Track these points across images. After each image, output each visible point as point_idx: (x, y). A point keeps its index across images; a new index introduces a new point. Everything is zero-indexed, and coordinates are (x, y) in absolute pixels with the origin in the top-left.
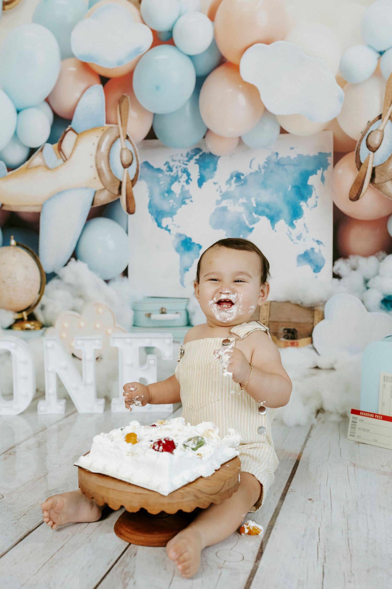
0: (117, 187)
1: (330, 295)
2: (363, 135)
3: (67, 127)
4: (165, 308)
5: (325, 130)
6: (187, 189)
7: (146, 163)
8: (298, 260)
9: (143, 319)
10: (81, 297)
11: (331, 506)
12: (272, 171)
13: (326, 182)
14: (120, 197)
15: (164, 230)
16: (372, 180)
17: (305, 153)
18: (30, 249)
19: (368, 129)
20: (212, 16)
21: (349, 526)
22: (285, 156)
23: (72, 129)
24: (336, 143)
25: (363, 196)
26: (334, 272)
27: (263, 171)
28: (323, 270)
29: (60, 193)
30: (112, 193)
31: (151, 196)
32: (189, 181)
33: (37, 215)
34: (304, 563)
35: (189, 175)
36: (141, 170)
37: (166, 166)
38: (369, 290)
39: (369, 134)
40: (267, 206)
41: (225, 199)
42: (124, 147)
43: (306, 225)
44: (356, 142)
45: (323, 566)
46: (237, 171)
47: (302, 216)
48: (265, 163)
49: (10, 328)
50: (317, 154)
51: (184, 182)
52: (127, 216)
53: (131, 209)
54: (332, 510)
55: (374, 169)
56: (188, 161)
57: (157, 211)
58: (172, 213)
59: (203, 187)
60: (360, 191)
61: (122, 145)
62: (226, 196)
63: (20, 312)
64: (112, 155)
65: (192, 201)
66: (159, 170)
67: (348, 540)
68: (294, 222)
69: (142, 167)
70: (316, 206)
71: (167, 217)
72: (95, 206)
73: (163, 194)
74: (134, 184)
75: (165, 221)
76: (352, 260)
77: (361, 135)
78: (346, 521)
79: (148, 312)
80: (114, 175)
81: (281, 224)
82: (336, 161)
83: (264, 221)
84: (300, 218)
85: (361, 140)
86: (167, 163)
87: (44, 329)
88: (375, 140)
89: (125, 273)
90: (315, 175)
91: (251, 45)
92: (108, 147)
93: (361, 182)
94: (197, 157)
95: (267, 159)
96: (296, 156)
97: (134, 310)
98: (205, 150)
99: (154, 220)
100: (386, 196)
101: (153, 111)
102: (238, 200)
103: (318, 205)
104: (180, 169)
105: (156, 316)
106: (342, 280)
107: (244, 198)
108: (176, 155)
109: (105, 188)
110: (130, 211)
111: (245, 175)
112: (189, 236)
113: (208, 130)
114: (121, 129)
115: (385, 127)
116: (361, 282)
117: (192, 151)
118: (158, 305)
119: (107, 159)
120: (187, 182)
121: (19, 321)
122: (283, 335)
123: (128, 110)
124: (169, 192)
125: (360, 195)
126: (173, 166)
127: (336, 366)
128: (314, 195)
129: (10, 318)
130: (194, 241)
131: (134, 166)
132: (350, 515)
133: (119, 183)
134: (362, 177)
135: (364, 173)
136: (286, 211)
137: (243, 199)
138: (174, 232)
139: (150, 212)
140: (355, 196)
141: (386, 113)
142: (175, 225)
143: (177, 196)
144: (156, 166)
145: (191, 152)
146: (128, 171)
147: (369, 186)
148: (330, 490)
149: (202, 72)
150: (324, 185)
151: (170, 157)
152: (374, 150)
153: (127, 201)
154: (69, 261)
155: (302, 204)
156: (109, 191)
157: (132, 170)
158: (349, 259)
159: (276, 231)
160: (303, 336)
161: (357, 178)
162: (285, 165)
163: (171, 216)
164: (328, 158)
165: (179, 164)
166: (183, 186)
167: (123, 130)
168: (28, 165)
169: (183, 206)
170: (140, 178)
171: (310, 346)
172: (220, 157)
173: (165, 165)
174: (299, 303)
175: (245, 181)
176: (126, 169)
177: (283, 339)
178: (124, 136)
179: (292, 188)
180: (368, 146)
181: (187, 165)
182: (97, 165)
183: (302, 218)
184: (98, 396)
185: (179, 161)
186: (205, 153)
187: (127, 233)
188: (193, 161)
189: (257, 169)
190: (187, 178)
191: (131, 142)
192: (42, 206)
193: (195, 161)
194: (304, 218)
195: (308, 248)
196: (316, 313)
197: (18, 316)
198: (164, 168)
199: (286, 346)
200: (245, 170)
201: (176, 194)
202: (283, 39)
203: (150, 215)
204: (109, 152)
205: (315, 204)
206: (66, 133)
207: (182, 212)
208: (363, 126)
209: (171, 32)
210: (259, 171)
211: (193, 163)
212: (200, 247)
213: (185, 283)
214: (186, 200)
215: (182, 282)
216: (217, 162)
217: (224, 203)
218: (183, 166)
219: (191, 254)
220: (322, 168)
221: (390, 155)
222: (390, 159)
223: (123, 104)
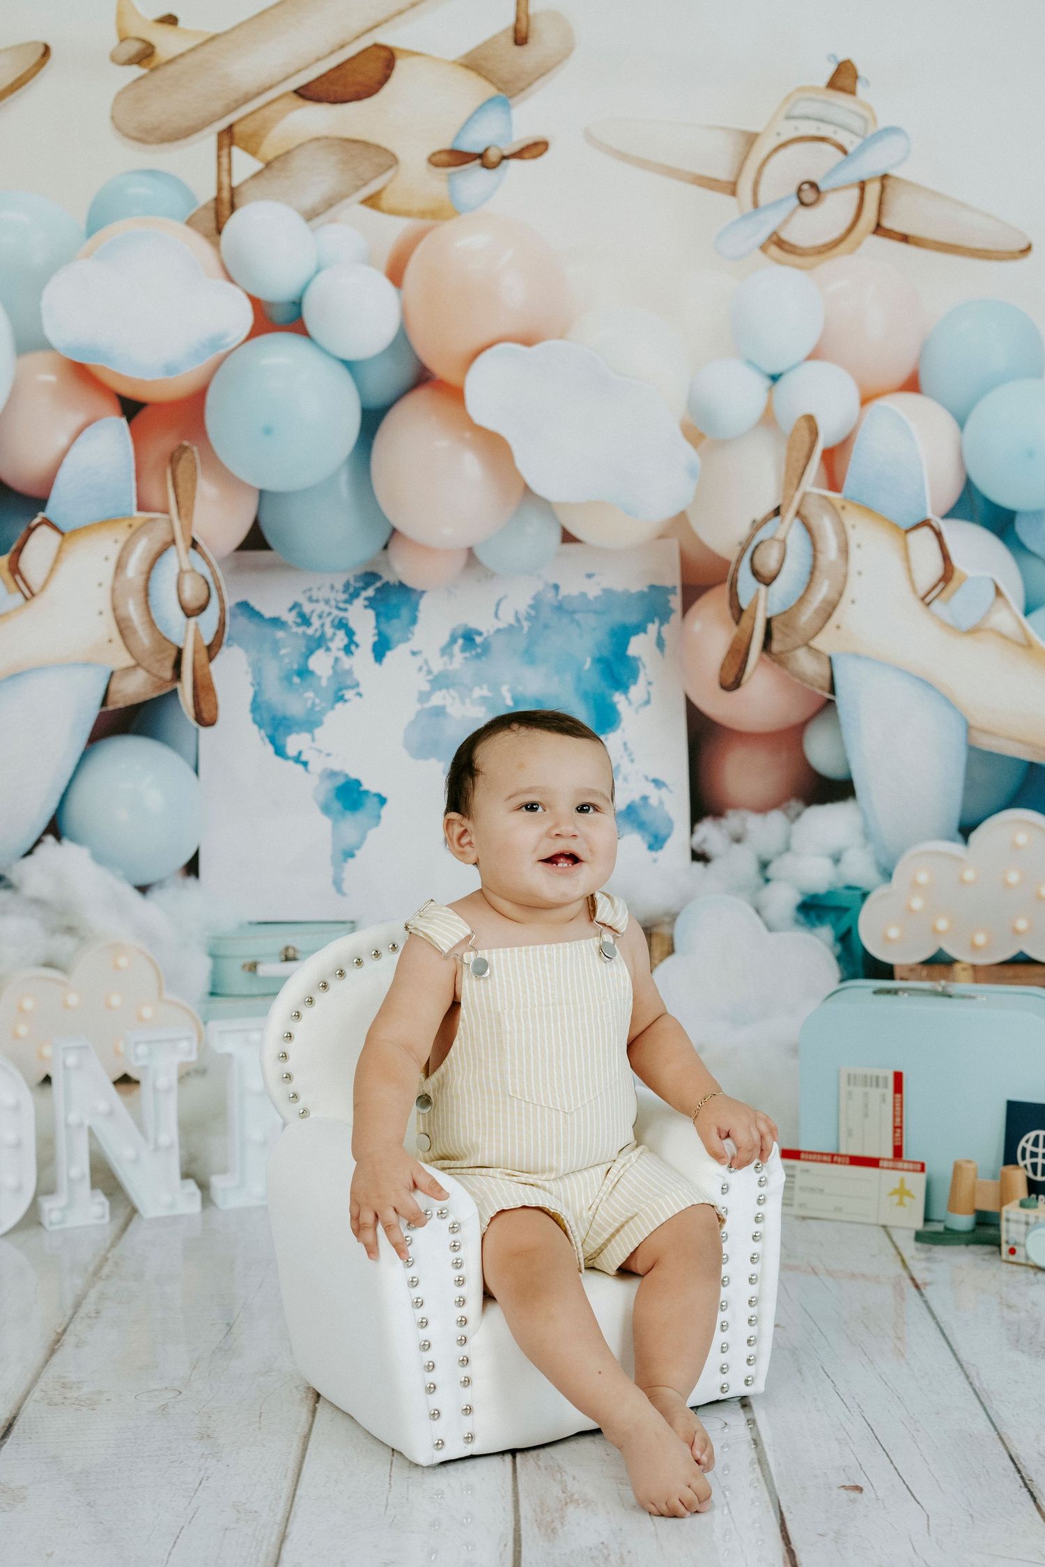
0: (169, 663)
1: (688, 899)
2: (742, 550)
3: (36, 517)
4: (294, 949)
5: (661, 537)
6: (347, 666)
7: (244, 606)
9: (236, 978)
12: (546, 626)
13: (667, 649)
14: (178, 685)
15: (291, 763)
16: (767, 645)
17: (619, 586)
19: (752, 536)
20: (396, 275)
22: (575, 592)
23: (48, 521)
24: (686, 566)
25: (748, 680)
26: (695, 847)
27: (526, 624)
28: (669, 845)
30: (155, 676)
31: (259, 684)
32: (353, 648)
35: (350, 633)
36: (231, 620)
37: (294, 613)
38: (771, 885)
39: (757, 547)
41: (440, 689)
42: (186, 566)
43: (629, 746)
44: (728, 563)
46: (466, 625)
47: (617, 728)
48: (531, 607)
50: (646, 589)
51: (339, 649)
52: (197, 730)
53: (205, 715)
55: (769, 622)
56: (349, 601)
57: (274, 718)
58: (310, 724)
59: (385, 660)
60: (742, 670)
61: (180, 562)
64: (152, 584)
65: (359, 695)
66: (276, 622)
69: (233, 615)
70: (648, 702)
71: (298, 733)
72: (110, 708)
73: (287, 678)
74: (212, 654)
75: (294, 743)
76: (733, 821)
77: (739, 549)
79: (250, 960)
80: (160, 634)
82: (686, 607)
84: (614, 731)
85: (739, 561)
86: (295, 606)
88: (769, 561)
89: (192, 868)
90: (642, 636)
91: (489, 346)
92: (145, 567)
93: (743, 651)
95: (535, 598)
96: (600, 593)
97: (214, 956)
98: (387, 577)
99: (267, 740)
100: (797, 680)
101: (258, 484)
102: (471, 690)
103: (653, 701)
104: (328, 621)
105: (268, 968)
106: (711, 865)
107: (485, 686)
108: (319, 589)
109: (138, 665)
110: (205, 718)
111: (485, 634)
112: (353, 775)
113: (394, 531)
114: (177, 524)
115: (787, 533)
116: (751, 868)
117: (357, 578)
118: (277, 940)
119: (142, 595)
120: (347, 650)
123: (194, 481)
124: (304, 672)
125: (742, 676)
126: (312, 612)
128: (642, 679)
130: (365, 786)
131: (212, 614)
133: (174, 653)
134: (746, 640)
135: (750, 630)
137: (482, 688)
138: (317, 765)
139: (255, 721)
140: (732, 679)
141: (790, 505)
142: (320, 751)
143: (324, 682)
144: (268, 613)
145: (356, 581)
146: (197, 624)
147: (761, 659)
149: (377, 398)
150: (663, 656)
151: (304, 592)
152: (768, 581)
153: (196, 696)
154: (38, 842)
155: (618, 698)
156: (148, 671)
157: (208, 623)
158: (726, 817)
161: (733, 643)
162: (574, 612)
163: (310, 731)
164: (670, 597)
165: (327, 609)
166: (337, 660)
167: (182, 526)
169: (339, 706)
170: (228, 640)
172: (423, 592)
173: (291, 610)
175: (486, 647)
176: (193, 620)
178: (185, 541)
179: (592, 662)
180: (756, 573)
181: (346, 610)
182: (114, 609)
183: (619, 731)
185: (327, 602)
186: (388, 583)
187: (197, 771)
188: (359, 602)
189: (512, 621)
190: (346, 641)
191: (204, 556)
193: (366, 603)
194: (623, 731)
195: (636, 797)
196: (655, 940)
198: (290, 618)
200: (485, 624)
201: (320, 678)
202: (561, 337)
203: (255, 728)
204: (148, 579)
205: (645, 697)
206: (31, 530)
207: (337, 720)
208: (743, 530)
209: (297, 304)
210: (516, 625)
211: (362, 608)
212: (382, 801)
213: (346, 886)
214: (345, 692)
215: (338, 884)
216: (417, 604)
217: (437, 699)
218: (335, 612)
219: (361, 817)
220: (657, 621)
221: (801, 592)
222: (802, 600)
223: (182, 465)
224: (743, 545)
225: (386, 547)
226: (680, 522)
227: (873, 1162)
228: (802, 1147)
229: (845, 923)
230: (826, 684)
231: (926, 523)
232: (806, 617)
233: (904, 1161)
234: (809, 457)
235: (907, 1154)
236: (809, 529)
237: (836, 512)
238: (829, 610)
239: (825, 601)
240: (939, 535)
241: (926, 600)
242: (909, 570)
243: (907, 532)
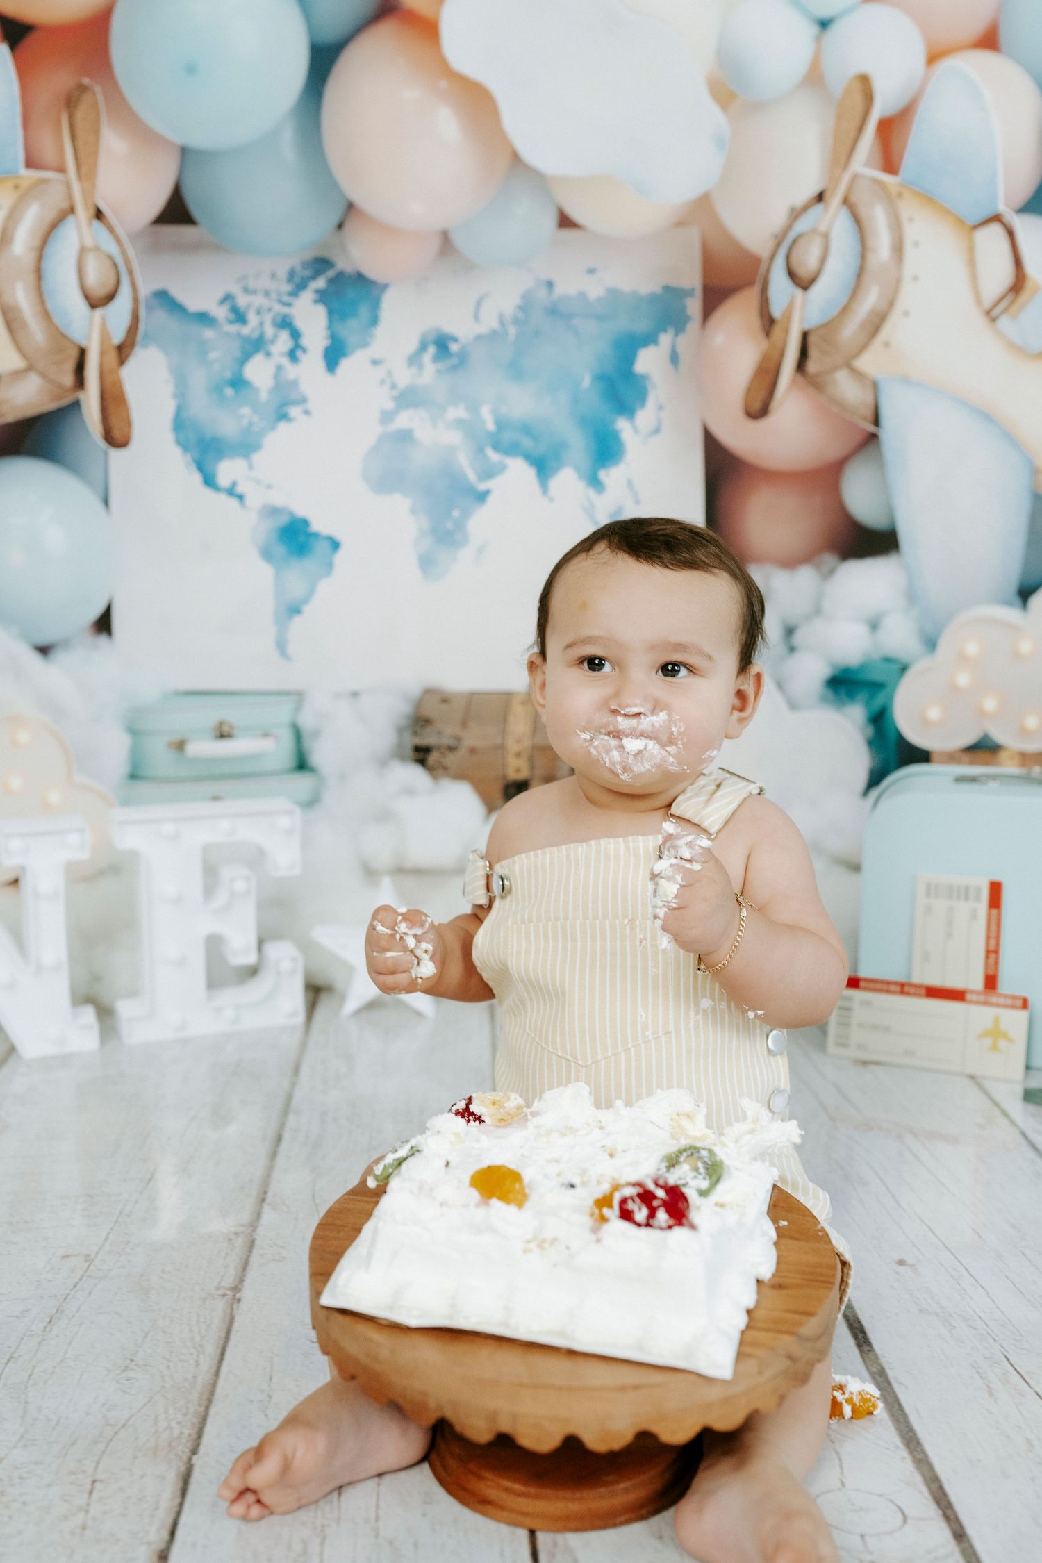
2: (778, 243)
4: (229, 724)
5: (680, 224)
6: (291, 377)
7: (163, 297)
9: (160, 758)
12: (537, 333)
13: (683, 367)
15: (223, 498)
16: (801, 365)
17: (627, 288)
19: (789, 227)
22: (573, 292)
24: (709, 263)
25: (778, 405)
27: (512, 330)
31: (183, 396)
32: (299, 353)
35: (296, 335)
36: (147, 317)
37: (226, 307)
38: (797, 655)
39: (794, 241)
40: (527, 429)
41: (407, 408)
42: (89, 242)
43: (633, 483)
44: (758, 260)
46: (439, 328)
47: (622, 460)
48: (519, 308)
50: (659, 291)
51: (281, 355)
52: (106, 454)
53: (117, 434)
55: (805, 336)
56: (295, 293)
57: (201, 439)
58: (247, 447)
59: (339, 370)
60: (772, 393)
61: (81, 238)
62: (407, 398)
64: (49, 266)
65: (307, 412)
66: (204, 318)
68: (602, 474)
69: (149, 309)
70: (657, 431)
71: (232, 458)
73: (217, 390)
75: (227, 471)
79: (177, 737)
80: (57, 328)
81: (567, 480)
82: (707, 314)
83: (519, 471)
84: (617, 465)
86: (228, 298)
88: (808, 259)
89: (105, 624)
90: (652, 349)
92: (37, 242)
94: (321, 283)
95: (524, 297)
96: (603, 293)
97: (134, 732)
98: (342, 264)
99: (194, 468)
101: (179, 139)
102: (445, 410)
103: (664, 428)
104: (268, 318)
105: (203, 747)
107: (462, 406)
108: (257, 276)
111: (462, 341)
112: (300, 512)
113: (351, 207)
114: (76, 188)
115: (831, 225)
116: (776, 634)
117: (305, 265)
118: (209, 714)
120: (292, 355)
123: (97, 131)
124: (238, 382)
125: (770, 402)
126: (249, 306)
128: (651, 402)
130: (315, 527)
133: (74, 354)
136: (578, 444)
137: (457, 408)
138: (255, 500)
139: (178, 442)
140: (759, 405)
141: (836, 189)
142: (259, 482)
143: (264, 396)
144: (194, 305)
145: (303, 268)
150: (678, 373)
151: (239, 280)
152: (805, 284)
153: (104, 410)
155: (623, 426)
157: (118, 315)
159: (551, 499)
161: (761, 360)
162: (572, 317)
163: (246, 456)
164: (687, 301)
165: (266, 303)
166: (279, 368)
167: (84, 190)
169: (282, 426)
170: (144, 339)
172: (386, 285)
173: (221, 302)
175: (463, 358)
176: (99, 312)
179: (592, 380)
180: (792, 275)
181: (289, 305)
183: (623, 465)
185: (267, 293)
186: (343, 272)
187: (106, 503)
188: (307, 296)
189: (495, 324)
190: (291, 345)
191: (111, 230)
193: (316, 297)
194: (628, 464)
198: (221, 313)
200: (462, 328)
201: (257, 390)
203: (179, 451)
205: (654, 424)
207: (278, 441)
208: (778, 219)
210: (500, 330)
211: (311, 303)
212: (335, 545)
213: (291, 649)
214: (289, 408)
215: (281, 646)
216: (379, 300)
217: (404, 420)
218: (278, 308)
219: (308, 564)
220: (671, 330)
221: (844, 300)
222: (846, 310)
223: (82, 112)
225: (340, 226)
226: (703, 206)
227: (956, 995)
229: (879, 702)
230: (869, 413)
231: (996, 218)
232: (850, 330)
233: (1000, 995)
234: (861, 129)
235: (1004, 985)
236: (857, 220)
237: (891, 202)
238: (876, 323)
239: (873, 312)
240: (1011, 234)
241: (991, 315)
242: (974, 277)
243: (975, 227)
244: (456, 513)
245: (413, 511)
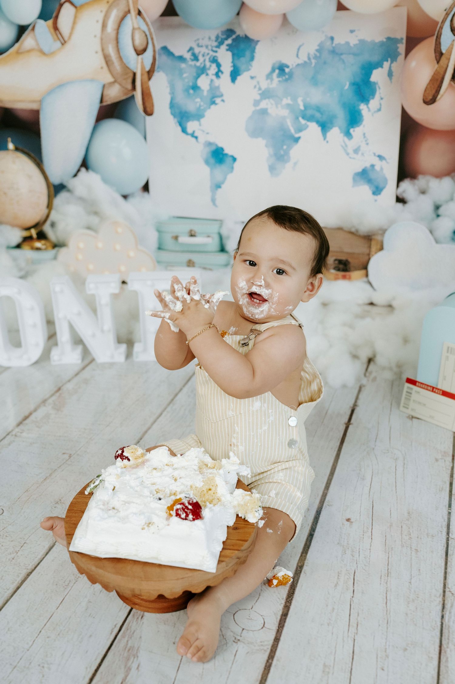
0: (130, 81)
1: (392, 222)
2: (446, 14)
4: (194, 231)
5: (396, 6)
6: (217, 85)
7: (165, 49)
8: (354, 180)
9: (169, 242)
10: (96, 213)
11: (372, 532)
12: (325, 63)
13: (394, 78)
14: (134, 93)
15: (189, 137)
16: (453, 77)
17: (369, 39)
18: (32, 155)
21: (389, 568)
22: (343, 42)
24: (410, 24)
25: (441, 98)
26: (398, 195)
27: (313, 61)
28: (384, 192)
29: (60, 86)
30: (123, 87)
31: (173, 93)
32: (220, 74)
33: (36, 113)
34: (332, 634)
35: (219, 65)
36: (159, 58)
38: (440, 218)
40: (318, 109)
41: (265, 99)
42: (136, 26)
43: (366, 135)
44: (437, 23)
45: (354, 640)
46: (280, 62)
47: (361, 124)
48: (317, 50)
49: (18, 246)
51: (213, 74)
52: (144, 118)
53: (148, 110)
54: (372, 539)
56: (218, 47)
57: (180, 112)
58: (198, 116)
59: (237, 81)
60: (438, 91)
61: (133, 23)
63: (28, 229)
64: (121, 36)
65: (223, 101)
66: (181, 58)
67: (386, 593)
68: (351, 131)
69: (160, 54)
70: (379, 110)
71: (193, 121)
72: (105, 104)
73: (187, 91)
74: (150, 76)
75: (191, 126)
76: (421, 181)
77: (445, 12)
78: (387, 559)
79: (175, 235)
80: (125, 64)
81: (335, 133)
82: (408, 51)
83: (314, 128)
84: (358, 126)
85: (444, 21)
86: (191, 49)
87: (56, 249)
89: (146, 188)
90: (380, 69)
92: (116, 27)
93: (440, 79)
95: (319, 46)
96: (357, 42)
97: (159, 231)
98: (239, 32)
99: (178, 124)
102: (282, 100)
103: (383, 109)
104: (207, 58)
105: (185, 239)
106: (407, 206)
107: (289, 98)
108: (203, 39)
109: (115, 81)
110: (148, 112)
111: (291, 67)
112: (220, 145)
113: (243, 4)
116: (430, 208)
117: (223, 33)
118: (187, 226)
119: (115, 42)
120: (217, 75)
121: (27, 239)
122: (333, 267)
124: (195, 87)
125: (437, 96)
126: (200, 52)
127: (394, 304)
128: (377, 96)
129: (17, 236)
130: (226, 151)
131: (149, 53)
132: (392, 548)
133: (131, 75)
134: (442, 73)
135: (445, 66)
136: (341, 116)
137: (287, 99)
138: (202, 139)
139: (172, 114)
140: (431, 97)
142: (203, 131)
143: (205, 93)
144: (177, 54)
145: (222, 35)
146: (142, 59)
147: (450, 85)
148: (373, 502)
150: (391, 82)
151: (195, 41)
153: (143, 99)
154: (79, 171)
155: (363, 107)
156: (120, 84)
157: (148, 58)
158: (417, 179)
159: (327, 142)
160: (357, 269)
161: (434, 74)
162: (342, 54)
163: (198, 120)
164: (399, 45)
165: (207, 51)
166: (212, 81)
167: (133, 2)
168: (19, 49)
169: (213, 107)
170: (158, 68)
171: (365, 279)
172: (258, 41)
173: (188, 51)
174: (353, 230)
175: (291, 75)
176: (140, 57)
177: (333, 271)
178: (135, 11)
179: (350, 85)
180: (452, 29)
181: (216, 52)
182: (103, 50)
183: (361, 127)
184: (119, 341)
185: (207, 47)
186: (239, 36)
187: (145, 138)
188: (224, 47)
189: (306, 59)
190: (216, 70)
191: (144, 20)
192: (40, 102)
193: (227, 48)
194: (364, 126)
195: (368, 165)
196: (373, 243)
197: (26, 234)
198: (188, 56)
199: (336, 279)
200: (291, 61)
201: (203, 91)
203: (172, 117)
204: (117, 33)
205: (378, 107)
206: (61, 6)
207: (212, 113)
210: (308, 61)
211: (225, 50)
212: (234, 159)
213: (217, 202)
214: (215, 99)
215: (213, 201)
216: (255, 48)
217: (264, 104)
218: (212, 53)
219: (224, 167)
220: (389, 59)
224: (447, 11)
225: (238, 13)
228: (418, 379)
244: (285, 147)
245: (266, 146)
